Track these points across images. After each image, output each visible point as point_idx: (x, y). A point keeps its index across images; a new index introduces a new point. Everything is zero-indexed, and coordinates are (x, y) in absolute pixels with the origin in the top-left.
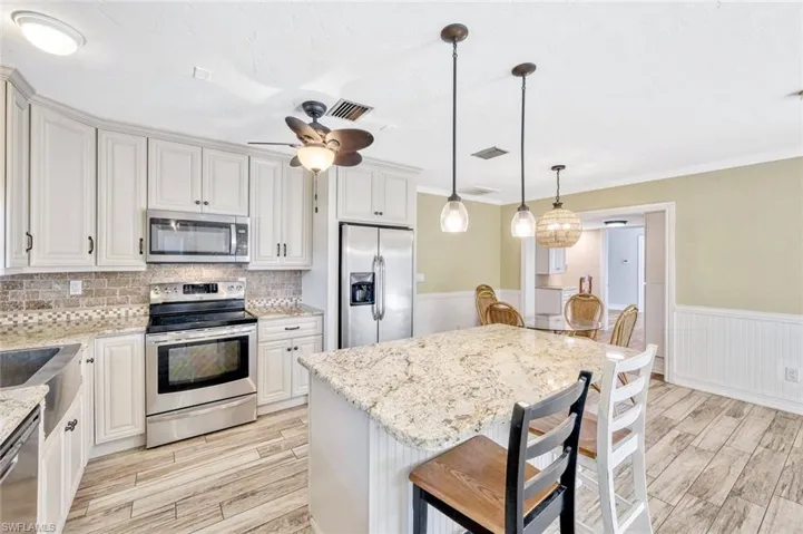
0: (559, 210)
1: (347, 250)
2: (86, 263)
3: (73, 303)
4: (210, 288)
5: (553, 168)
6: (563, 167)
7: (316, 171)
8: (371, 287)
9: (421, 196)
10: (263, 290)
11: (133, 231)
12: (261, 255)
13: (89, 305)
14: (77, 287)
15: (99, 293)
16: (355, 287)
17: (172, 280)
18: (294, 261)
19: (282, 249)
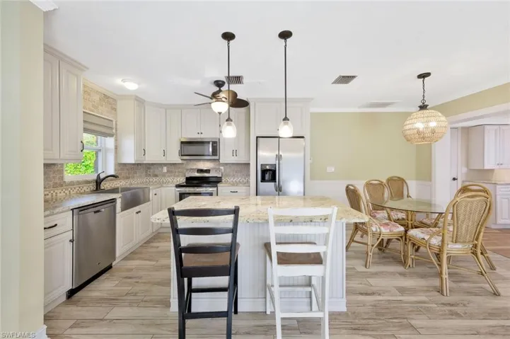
0: (425, 111)
1: (260, 153)
2: (163, 160)
3: (164, 175)
4: (208, 171)
5: (420, 76)
6: (428, 74)
7: (220, 113)
8: (274, 172)
9: (313, 114)
10: (231, 173)
11: (176, 148)
12: (226, 156)
13: (169, 176)
14: (165, 169)
15: (171, 172)
16: (264, 172)
17: (194, 167)
18: (241, 159)
19: (235, 153)
